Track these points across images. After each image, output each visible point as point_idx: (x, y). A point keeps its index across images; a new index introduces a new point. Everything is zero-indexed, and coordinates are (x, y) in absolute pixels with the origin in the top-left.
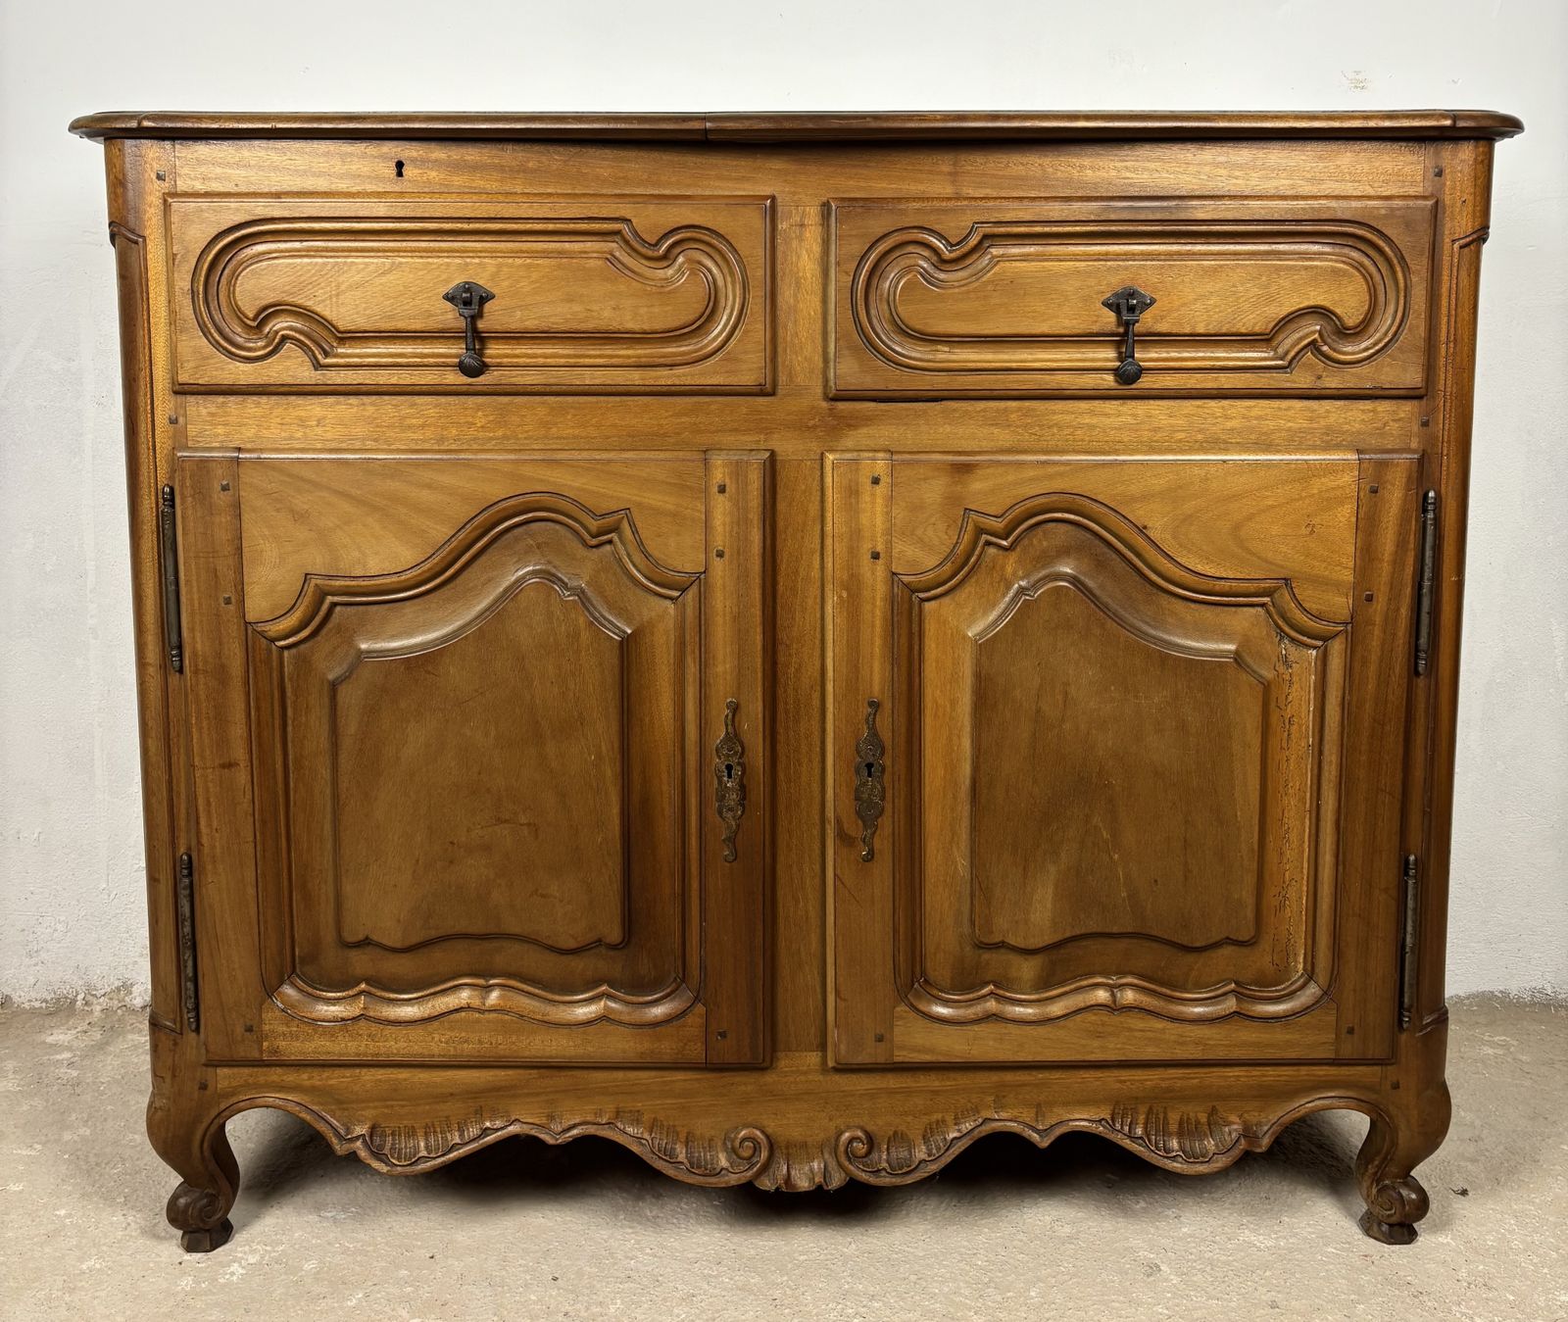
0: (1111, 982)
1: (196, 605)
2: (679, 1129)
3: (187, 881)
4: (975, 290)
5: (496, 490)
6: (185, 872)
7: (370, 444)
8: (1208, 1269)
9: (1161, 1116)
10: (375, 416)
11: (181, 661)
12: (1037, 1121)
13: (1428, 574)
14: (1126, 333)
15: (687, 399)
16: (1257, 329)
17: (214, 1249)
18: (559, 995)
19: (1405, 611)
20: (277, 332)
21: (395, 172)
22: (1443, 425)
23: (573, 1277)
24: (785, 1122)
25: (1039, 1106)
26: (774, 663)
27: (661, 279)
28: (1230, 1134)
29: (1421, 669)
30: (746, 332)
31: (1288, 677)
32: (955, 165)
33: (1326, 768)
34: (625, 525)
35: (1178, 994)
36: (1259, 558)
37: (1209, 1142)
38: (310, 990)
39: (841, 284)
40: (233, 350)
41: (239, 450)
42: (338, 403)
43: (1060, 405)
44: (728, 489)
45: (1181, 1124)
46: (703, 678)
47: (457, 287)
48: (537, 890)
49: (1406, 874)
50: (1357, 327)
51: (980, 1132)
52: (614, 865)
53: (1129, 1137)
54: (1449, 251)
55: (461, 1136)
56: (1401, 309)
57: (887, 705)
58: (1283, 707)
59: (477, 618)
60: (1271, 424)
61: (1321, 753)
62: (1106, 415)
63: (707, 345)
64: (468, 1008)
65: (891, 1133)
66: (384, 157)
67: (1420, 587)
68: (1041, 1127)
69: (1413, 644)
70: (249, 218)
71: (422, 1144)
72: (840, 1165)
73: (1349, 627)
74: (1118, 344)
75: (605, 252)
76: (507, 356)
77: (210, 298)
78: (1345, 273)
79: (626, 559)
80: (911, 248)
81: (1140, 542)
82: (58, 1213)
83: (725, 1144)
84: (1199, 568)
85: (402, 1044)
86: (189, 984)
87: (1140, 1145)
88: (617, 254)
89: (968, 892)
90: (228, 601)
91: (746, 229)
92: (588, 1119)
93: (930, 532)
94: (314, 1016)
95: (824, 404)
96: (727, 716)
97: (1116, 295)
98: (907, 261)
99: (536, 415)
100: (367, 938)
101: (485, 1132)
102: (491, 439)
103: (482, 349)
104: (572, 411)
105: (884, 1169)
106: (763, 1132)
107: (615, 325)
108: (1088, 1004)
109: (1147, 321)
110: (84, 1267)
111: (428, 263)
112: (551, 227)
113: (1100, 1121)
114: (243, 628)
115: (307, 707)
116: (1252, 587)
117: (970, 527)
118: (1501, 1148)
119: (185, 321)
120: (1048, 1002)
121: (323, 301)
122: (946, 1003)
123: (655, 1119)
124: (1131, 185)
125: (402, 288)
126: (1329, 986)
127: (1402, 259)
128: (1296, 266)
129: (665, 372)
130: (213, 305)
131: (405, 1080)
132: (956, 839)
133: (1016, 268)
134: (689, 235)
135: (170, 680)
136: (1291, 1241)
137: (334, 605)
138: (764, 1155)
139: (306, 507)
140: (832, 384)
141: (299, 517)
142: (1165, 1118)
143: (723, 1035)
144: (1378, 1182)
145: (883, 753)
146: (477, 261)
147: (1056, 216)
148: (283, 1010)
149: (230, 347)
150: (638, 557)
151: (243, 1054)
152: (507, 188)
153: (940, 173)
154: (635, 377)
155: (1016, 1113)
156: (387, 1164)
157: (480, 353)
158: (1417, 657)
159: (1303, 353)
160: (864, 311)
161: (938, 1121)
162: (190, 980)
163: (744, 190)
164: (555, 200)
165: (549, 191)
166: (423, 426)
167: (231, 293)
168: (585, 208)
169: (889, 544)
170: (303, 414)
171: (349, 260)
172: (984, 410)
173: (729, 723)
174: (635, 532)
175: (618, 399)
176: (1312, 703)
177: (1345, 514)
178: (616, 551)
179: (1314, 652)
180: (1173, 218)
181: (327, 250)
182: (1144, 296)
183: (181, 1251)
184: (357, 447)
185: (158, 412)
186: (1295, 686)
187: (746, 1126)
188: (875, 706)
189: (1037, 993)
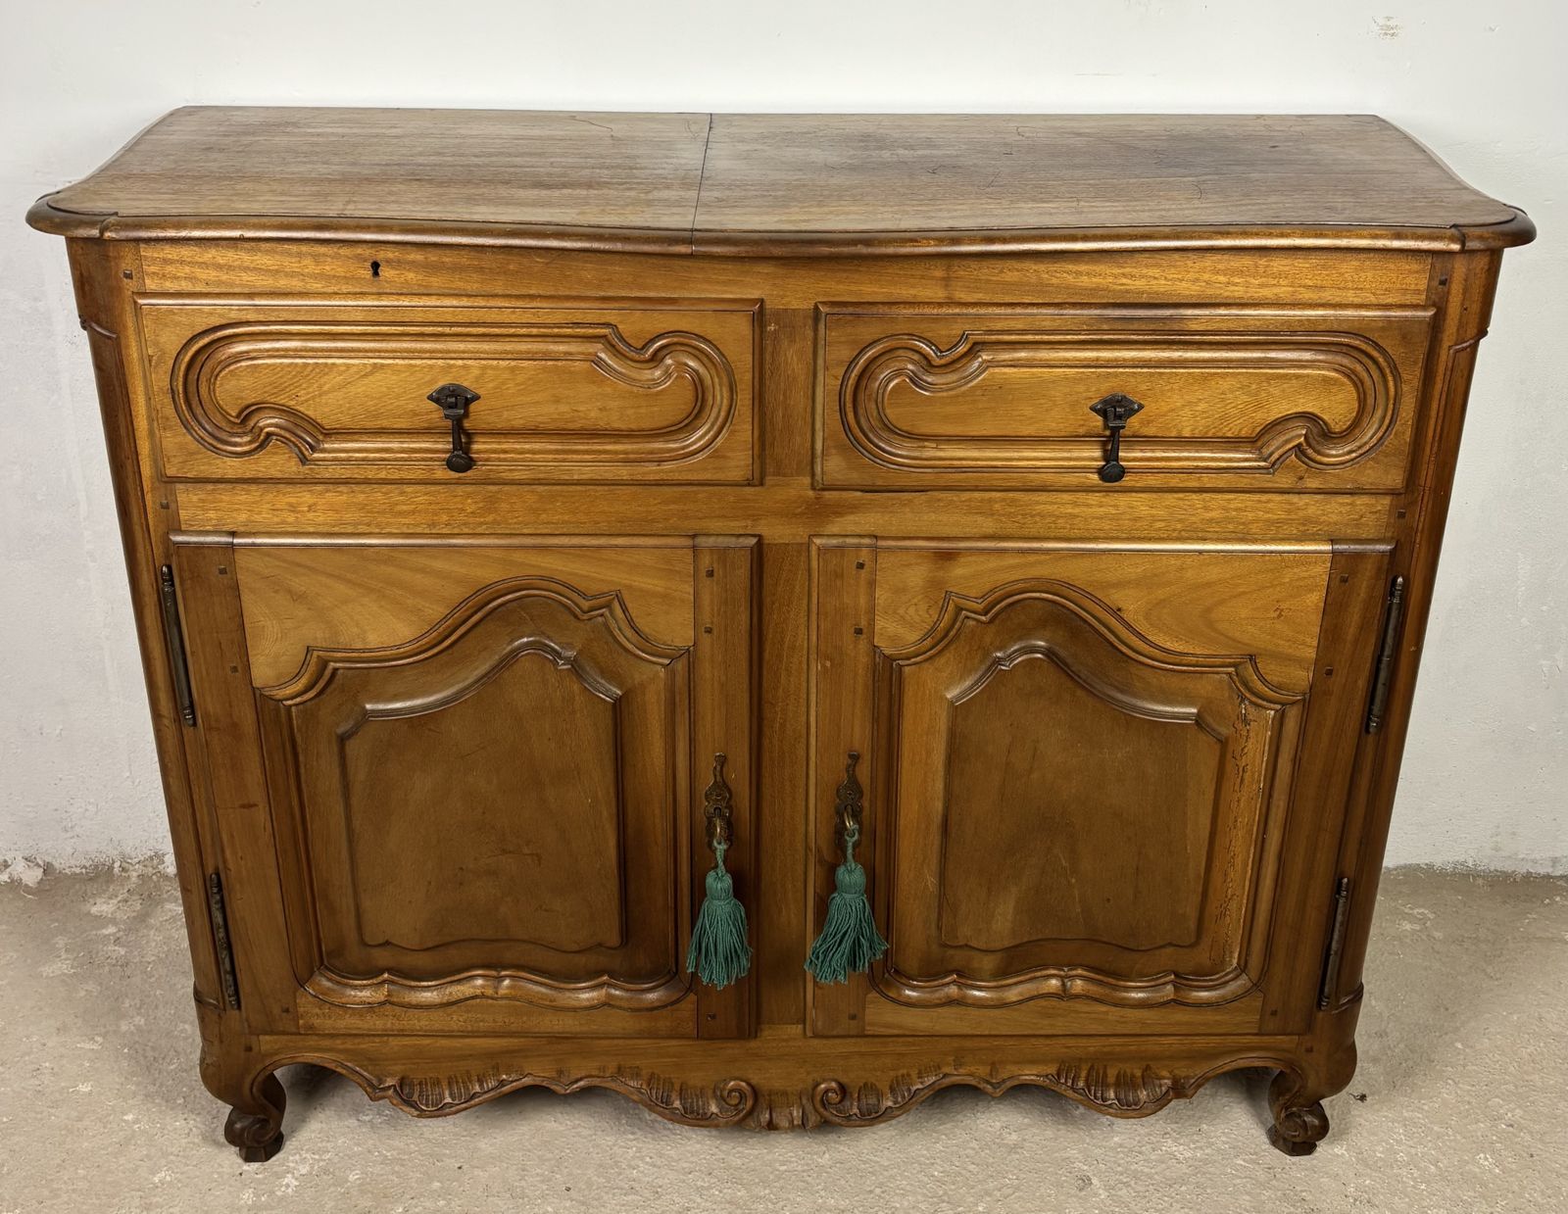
0: (1062, 973)
1: (204, 673)
2: (673, 1080)
3: (218, 897)
4: (964, 394)
5: (489, 574)
6: (215, 890)
7: (362, 529)
8: (1132, 1183)
9: (1101, 1072)
10: (365, 502)
11: (194, 718)
12: (991, 1075)
13: (1387, 652)
14: (1112, 435)
15: (675, 489)
16: (1243, 433)
17: (269, 1159)
18: (565, 982)
19: (1362, 683)
20: (262, 429)
21: (371, 272)
22: (1420, 519)
23: (584, 1187)
24: (768, 1075)
25: (993, 1064)
26: (760, 718)
27: (648, 380)
28: (1161, 1086)
29: (1371, 730)
30: (732, 433)
31: (1245, 733)
32: (949, 267)
33: (1273, 810)
34: (616, 605)
35: (1122, 983)
36: (1227, 637)
37: (1141, 1092)
38: (338, 978)
39: (830, 387)
40: (220, 446)
41: (233, 534)
42: (327, 491)
43: (1043, 497)
44: (715, 574)
45: (1118, 1076)
46: (693, 736)
47: (443, 389)
48: (541, 907)
49: (1338, 892)
50: (1342, 432)
51: (939, 1085)
52: (613, 885)
53: (1072, 1088)
54: (1444, 356)
55: (481, 1085)
56: (1390, 413)
57: (867, 757)
58: (1238, 758)
59: (476, 682)
60: (1251, 516)
61: (1270, 796)
62: (1088, 506)
63: (694, 443)
64: (483, 996)
65: (862, 1084)
66: (360, 258)
67: (1379, 661)
68: (994, 1081)
69: (1367, 709)
70: (224, 322)
71: (447, 1093)
72: (816, 1110)
73: (1307, 696)
74: (1104, 444)
75: (590, 354)
76: (495, 451)
77: (190, 395)
78: (1335, 381)
79: (616, 632)
80: (901, 352)
81: (1113, 622)
82: (126, 1118)
83: (714, 1092)
84: (1168, 645)
85: (423, 1023)
86: (228, 976)
87: (1081, 1094)
88: (603, 355)
89: (936, 904)
90: (235, 669)
91: (735, 337)
92: (593, 1073)
93: (912, 610)
94: (344, 1000)
95: (811, 493)
96: (715, 768)
97: (1105, 402)
98: (897, 364)
99: (524, 502)
100: (387, 941)
101: (502, 1083)
102: (482, 523)
103: (470, 442)
104: (560, 499)
105: (855, 1114)
106: (749, 1084)
107: (602, 424)
108: (1041, 992)
109: (1134, 423)
110: (156, 1180)
111: (411, 365)
112: (535, 331)
113: (1047, 1076)
114: (251, 693)
115: (317, 753)
116: (1218, 661)
117: (951, 607)
118: (1402, 1046)
119: (168, 419)
120: (1007, 988)
121: (306, 401)
122: (913, 988)
123: (653, 1073)
124: (1127, 291)
125: (384, 389)
126: (1260, 979)
127: (1394, 369)
128: (1287, 375)
129: (653, 467)
130: (195, 402)
131: (428, 1045)
132: (927, 861)
133: (1005, 374)
134: (675, 340)
135: (185, 732)
136: (1206, 1151)
137: (336, 670)
138: (750, 1103)
139: (303, 589)
140: (818, 477)
141: (298, 597)
142: (1105, 1073)
143: (713, 1017)
144: (1287, 1109)
145: (861, 797)
146: (460, 362)
147: (1047, 324)
148: (315, 996)
149: (215, 443)
150: (629, 633)
151: (281, 1029)
152: (488, 289)
153: (932, 278)
154: (624, 472)
155: (972, 1069)
156: (417, 1110)
157: (467, 451)
158: (1369, 719)
159: (1289, 454)
160: (852, 414)
161: (903, 1076)
162: (228, 973)
163: (731, 293)
164: (539, 305)
165: (532, 292)
166: (413, 512)
167: (211, 391)
168: (571, 313)
169: (872, 623)
170: (293, 500)
171: (330, 361)
172: (970, 500)
173: (718, 774)
174: (625, 610)
175: (606, 488)
176: (1266, 754)
177: (1315, 599)
178: (606, 625)
179: (1272, 712)
180: (1167, 328)
181: (306, 350)
182: (1132, 403)
183: (240, 1161)
184: (349, 531)
185: (148, 497)
186: (1251, 741)
187: (735, 1079)
188: (855, 758)
189: (996, 981)
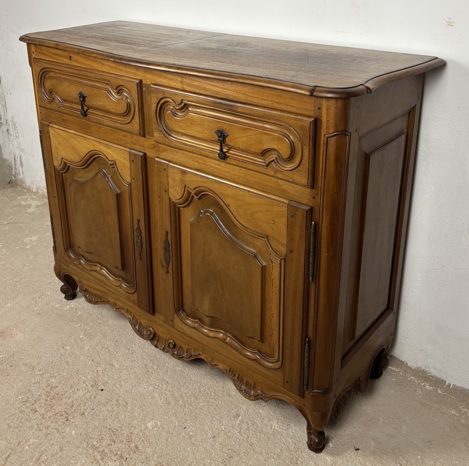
0: (225, 333)
1: (46, 158)
2: (139, 320)
4: (184, 120)
8: (250, 425)
9: (242, 377)
12: (211, 361)
20: (53, 97)
22: (321, 201)
24: (158, 330)
25: (212, 357)
27: (119, 99)
28: (258, 392)
31: (272, 266)
32: (182, 78)
34: (115, 165)
35: (243, 347)
36: (259, 226)
37: (252, 391)
39: (153, 110)
41: (50, 123)
42: (63, 116)
44: (134, 161)
45: (246, 382)
46: (132, 210)
47: (80, 93)
48: (105, 250)
49: (305, 343)
50: (287, 159)
51: (198, 357)
54: (323, 138)
57: (170, 234)
58: (271, 275)
63: (128, 120)
64: (96, 271)
65: (180, 346)
67: (309, 254)
72: (167, 347)
73: (285, 258)
74: (219, 145)
75: (107, 89)
76: (91, 113)
77: (42, 85)
78: (282, 139)
79: (117, 173)
80: (169, 103)
81: (227, 209)
83: (146, 329)
84: (243, 223)
87: (234, 381)
88: (110, 90)
90: (51, 159)
91: (133, 89)
92: (121, 309)
93: (177, 188)
97: (218, 131)
98: (169, 106)
100: (79, 246)
105: (176, 354)
106: (154, 330)
108: (218, 337)
109: (228, 140)
111: (75, 85)
112: (96, 80)
113: (226, 370)
114: (54, 167)
116: (257, 234)
117: (186, 190)
120: (211, 331)
122: (188, 319)
123: (134, 315)
125: (71, 90)
126: (282, 365)
127: (300, 139)
132: (189, 276)
133: (195, 116)
134: (123, 88)
136: (284, 431)
137: (68, 166)
138: (152, 336)
143: (141, 303)
145: (169, 246)
146: (83, 86)
147: (202, 101)
148: (68, 256)
149: (46, 98)
151: (63, 262)
153: (178, 80)
155: (207, 356)
156: (87, 299)
158: (309, 276)
159: (271, 163)
160: (159, 118)
161: (189, 348)
162: (54, 242)
163: (135, 77)
167: (45, 85)
168: (101, 76)
169: (168, 189)
172: (192, 156)
173: (138, 224)
174: (117, 167)
176: (279, 277)
177: (284, 221)
179: (278, 261)
182: (226, 133)
186: (274, 270)
187: (151, 327)
188: (167, 233)
189: (209, 327)
